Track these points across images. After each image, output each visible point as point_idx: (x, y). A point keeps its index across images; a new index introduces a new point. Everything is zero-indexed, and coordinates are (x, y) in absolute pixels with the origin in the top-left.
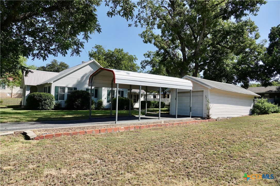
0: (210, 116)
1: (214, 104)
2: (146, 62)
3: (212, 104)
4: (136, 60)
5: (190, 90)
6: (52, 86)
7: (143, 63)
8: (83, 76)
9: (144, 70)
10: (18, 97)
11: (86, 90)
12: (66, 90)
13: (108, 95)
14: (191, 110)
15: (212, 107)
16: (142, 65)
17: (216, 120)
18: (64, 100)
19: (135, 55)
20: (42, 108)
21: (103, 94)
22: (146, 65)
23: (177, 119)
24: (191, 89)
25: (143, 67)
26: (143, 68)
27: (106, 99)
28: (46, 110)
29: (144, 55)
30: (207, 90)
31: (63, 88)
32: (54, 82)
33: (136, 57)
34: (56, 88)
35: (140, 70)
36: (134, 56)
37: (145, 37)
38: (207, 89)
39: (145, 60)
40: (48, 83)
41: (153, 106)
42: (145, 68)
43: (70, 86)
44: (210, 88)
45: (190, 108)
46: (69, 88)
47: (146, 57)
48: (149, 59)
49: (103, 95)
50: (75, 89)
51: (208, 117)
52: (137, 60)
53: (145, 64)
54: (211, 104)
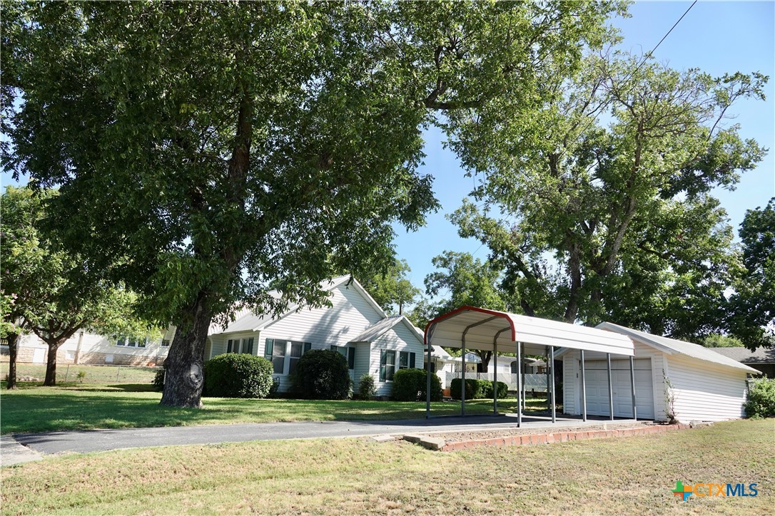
0: (675, 418)
1: (682, 390)
2: (438, 277)
3: (678, 390)
4: (406, 272)
5: (630, 356)
6: (260, 338)
7: (431, 281)
8: (323, 317)
9: (432, 297)
10: (91, 362)
11: (330, 348)
12: (289, 349)
13: (383, 361)
14: (636, 403)
15: (679, 397)
16: (428, 284)
17: (691, 427)
18: (282, 373)
19: (405, 260)
20: (248, 391)
21: (371, 360)
22: (438, 287)
23: (613, 422)
24: (631, 353)
25: (430, 291)
26: (430, 294)
27: (379, 371)
28: (257, 397)
29: (434, 261)
30: (660, 357)
31: (282, 344)
32: (265, 328)
33: (406, 264)
34: (269, 343)
35: (422, 297)
36: (403, 260)
37: (462, 222)
38: (659, 355)
39: (436, 274)
40: (254, 330)
41: (483, 392)
42: (436, 294)
43: (299, 338)
44: (670, 353)
45: (633, 397)
46: (295, 344)
47: (438, 267)
48: (445, 272)
49: (371, 363)
50: (308, 345)
51: (673, 421)
52: (409, 271)
53: (435, 284)
54: (675, 390)
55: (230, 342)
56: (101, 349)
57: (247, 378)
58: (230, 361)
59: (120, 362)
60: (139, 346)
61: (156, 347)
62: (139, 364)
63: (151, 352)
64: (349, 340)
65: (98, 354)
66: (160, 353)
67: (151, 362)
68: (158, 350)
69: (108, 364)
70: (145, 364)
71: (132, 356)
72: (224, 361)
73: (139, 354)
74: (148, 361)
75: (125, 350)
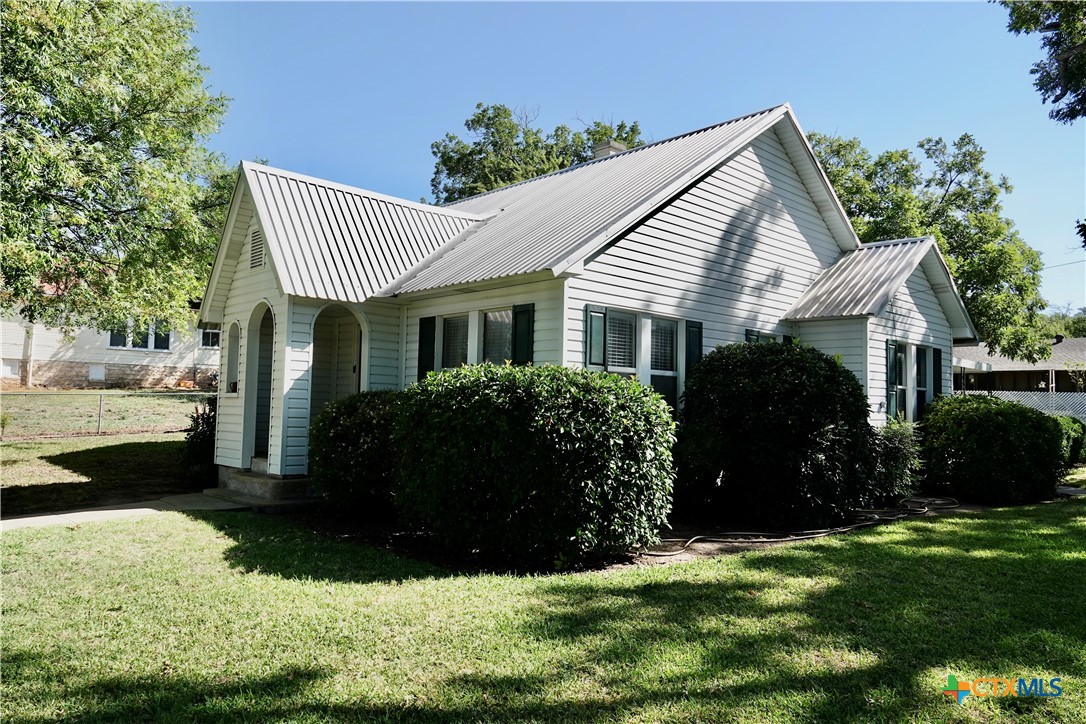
6: (565, 302)
10: (56, 382)
12: (647, 344)
13: (892, 375)
27: (885, 407)
32: (586, 262)
40: (555, 272)
46: (659, 326)
50: (693, 329)
55: (427, 325)
56: (76, 353)
57: (598, 472)
58: (517, 402)
59: (118, 381)
60: (156, 347)
61: (190, 348)
62: (159, 381)
63: (181, 358)
64: (782, 315)
65: (71, 364)
66: (200, 360)
67: (182, 379)
68: (197, 353)
69: (93, 385)
70: (171, 381)
71: (143, 367)
72: (487, 398)
73: (157, 365)
74: (178, 375)
75: (126, 356)
